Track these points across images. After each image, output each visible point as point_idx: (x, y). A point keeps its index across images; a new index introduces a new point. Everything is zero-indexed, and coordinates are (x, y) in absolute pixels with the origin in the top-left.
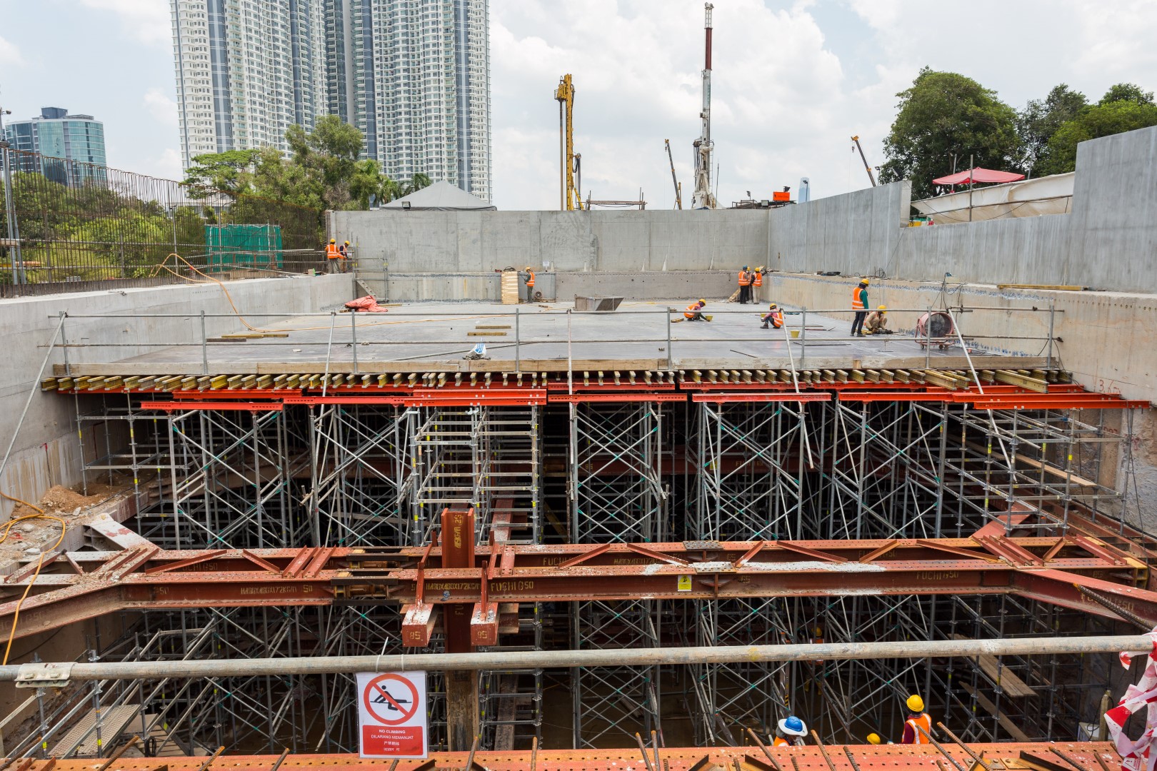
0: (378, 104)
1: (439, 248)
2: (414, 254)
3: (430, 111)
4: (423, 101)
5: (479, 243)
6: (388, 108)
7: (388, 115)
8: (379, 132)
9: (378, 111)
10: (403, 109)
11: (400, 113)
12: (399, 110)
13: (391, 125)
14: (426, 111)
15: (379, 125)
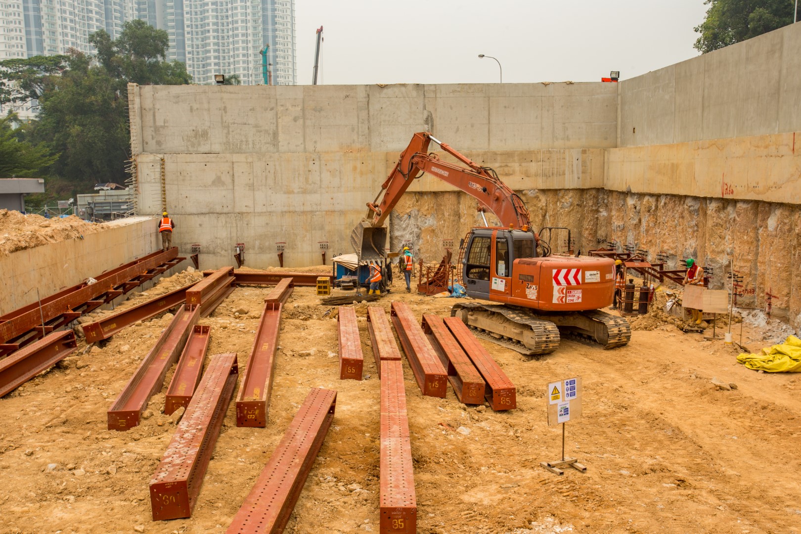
0: (187, 23)
1: (256, 126)
2: (228, 133)
3: (237, 29)
4: (230, 19)
5: (301, 121)
6: (197, 26)
7: (197, 33)
8: (188, 49)
9: (187, 29)
10: (211, 27)
11: (209, 31)
12: (207, 28)
13: (199, 43)
14: (233, 29)
15: (187, 42)
